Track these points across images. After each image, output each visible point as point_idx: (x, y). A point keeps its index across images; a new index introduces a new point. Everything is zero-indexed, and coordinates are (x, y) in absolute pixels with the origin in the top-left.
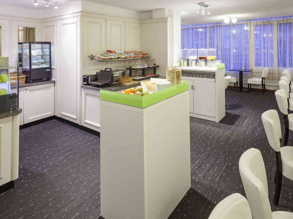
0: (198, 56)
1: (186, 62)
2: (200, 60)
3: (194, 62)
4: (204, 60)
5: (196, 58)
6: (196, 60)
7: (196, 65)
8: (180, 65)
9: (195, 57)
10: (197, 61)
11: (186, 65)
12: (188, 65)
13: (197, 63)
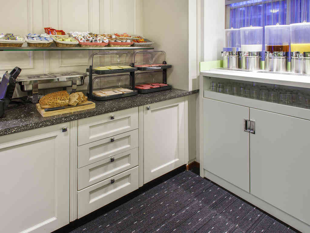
0: (264, 44)
1: (234, 59)
2: (269, 55)
3: (254, 60)
4: (281, 53)
5: (260, 50)
6: (259, 54)
7: (260, 67)
8: (222, 65)
9: (257, 48)
10: (261, 56)
11: (235, 66)
12: (239, 66)
13: (263, 62)
